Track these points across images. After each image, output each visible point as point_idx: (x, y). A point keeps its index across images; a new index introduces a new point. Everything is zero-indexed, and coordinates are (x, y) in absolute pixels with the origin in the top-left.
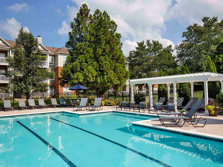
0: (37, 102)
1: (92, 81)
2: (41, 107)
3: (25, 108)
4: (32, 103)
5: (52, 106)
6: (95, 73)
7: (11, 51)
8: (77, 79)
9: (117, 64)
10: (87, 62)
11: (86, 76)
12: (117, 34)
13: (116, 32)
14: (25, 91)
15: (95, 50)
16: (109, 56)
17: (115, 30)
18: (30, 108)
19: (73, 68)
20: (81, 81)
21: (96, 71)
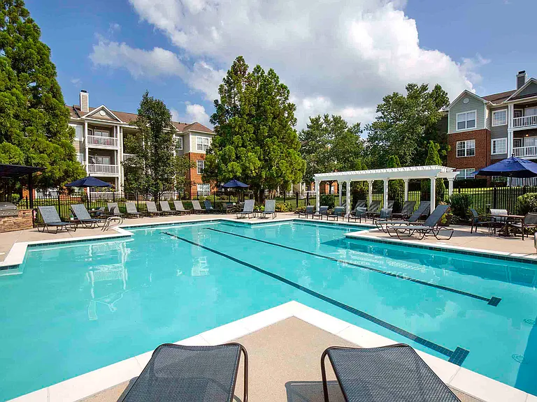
0: (172, 206)
1: (254, 175)
2: (178, 213)
3: (156, 215)
4: (165, 207)
5: (194, 212)
6: (259, 164)
7: (118, 128)
8: (232, 171)
9: (291, 151)
10: (245, 147)
11: (245, 169)
12: (289, 105)
13: (288, 102)
14: (152, 189)
15: (257, 129)
16: (278, 137)
17: (286, 99)
18: (163, 214)
19: (225, 155)
20: (238, 174)
21: (260, 160)
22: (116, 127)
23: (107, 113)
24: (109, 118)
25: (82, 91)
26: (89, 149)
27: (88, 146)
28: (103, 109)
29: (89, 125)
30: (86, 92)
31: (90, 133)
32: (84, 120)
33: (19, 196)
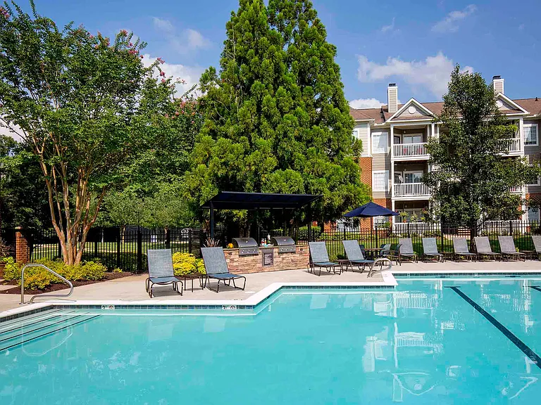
7: (433, 127)
22: (430, 126)
23: (418, 109)
24: (420, 115)
25: (391, 85)
26: (395, 162)
27: (393, 159)
28: (412, 104)
29: (397, 130)
30: (394, 85)
31: (398, 140)
32: (389, 124)
33: (320, 228)
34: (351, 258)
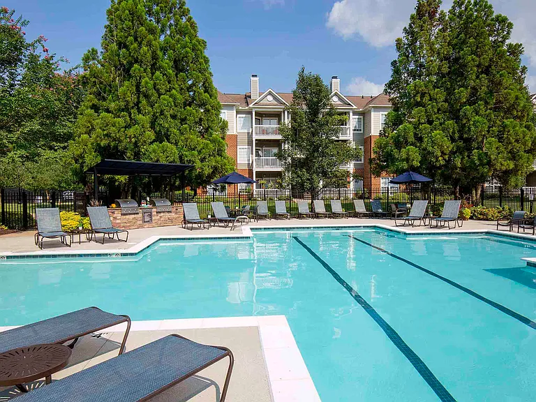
0: (328, 207)
2: (335, 216)
3: (308, 216)
4: (320, 207)
7: (286, 113)
8: (407, 160)
14: (307, 185)
18: (317, 216)
19: (399, 136)
20: (416, 163)
22: (284, 112)
23: (275, 98)
24: (276, 102)
25: (253, 76)
26: (256, 140)
27: (255, 137)
28: (270, 94)
29: (257, 114)
30: (256, 76)
31: (259, 122)
32: (252, 109)
33: (193, 193)
34: (218, 216)
